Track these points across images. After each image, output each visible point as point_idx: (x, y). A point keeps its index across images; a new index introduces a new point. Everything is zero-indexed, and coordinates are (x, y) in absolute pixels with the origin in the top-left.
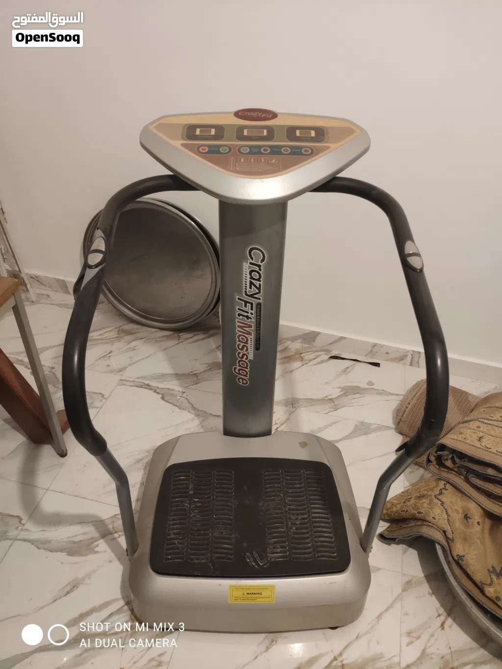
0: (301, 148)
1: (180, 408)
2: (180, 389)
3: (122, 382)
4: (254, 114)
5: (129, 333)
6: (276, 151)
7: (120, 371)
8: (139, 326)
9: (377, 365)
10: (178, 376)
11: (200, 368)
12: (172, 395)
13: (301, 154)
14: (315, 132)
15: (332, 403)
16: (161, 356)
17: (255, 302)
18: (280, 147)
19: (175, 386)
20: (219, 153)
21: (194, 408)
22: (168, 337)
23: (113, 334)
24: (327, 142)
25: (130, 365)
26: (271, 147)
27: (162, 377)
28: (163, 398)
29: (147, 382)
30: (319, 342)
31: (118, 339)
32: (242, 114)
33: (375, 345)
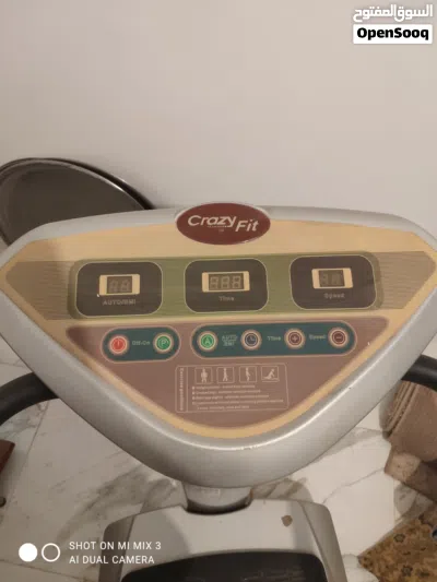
0: (326, 327)
4: (219, 222)
6: (273, 340)
13: (325, 348)
14: (352, 272)
18: (280, 328)
20: (151, 354)
24: (379, 306)
26: (263, 329)
32: (195, 222)
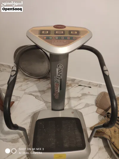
0: (73, 37)
1: (40, 100)
2: (40, 95)
3: (25, 93)
4: (59, 27)
5: (26, 79)
6: (65, 38)
7: (24, 90)
8: (29, 78)
9: (90, 87)
10: (40, 91)
11: (45, 89)
12: (38, 97)
13: (73, 39)
14: (77, 32)
15: (79, 98)
16: (35, 86)
17: (60, 78)
18: (67, 37)
19: (39, 94)
20: (49, 39)
21: (44, 101)
22: (37, 80)
23: (22, 80)
24: (80, 35)
25: (27, 88)
26: (64, 37)
27: (35, 92)
28: (36, 98)
29: (31, 93)
30: (76, 81)
31: (24, 81)
32: (56, 27)
33: (90, 82)
